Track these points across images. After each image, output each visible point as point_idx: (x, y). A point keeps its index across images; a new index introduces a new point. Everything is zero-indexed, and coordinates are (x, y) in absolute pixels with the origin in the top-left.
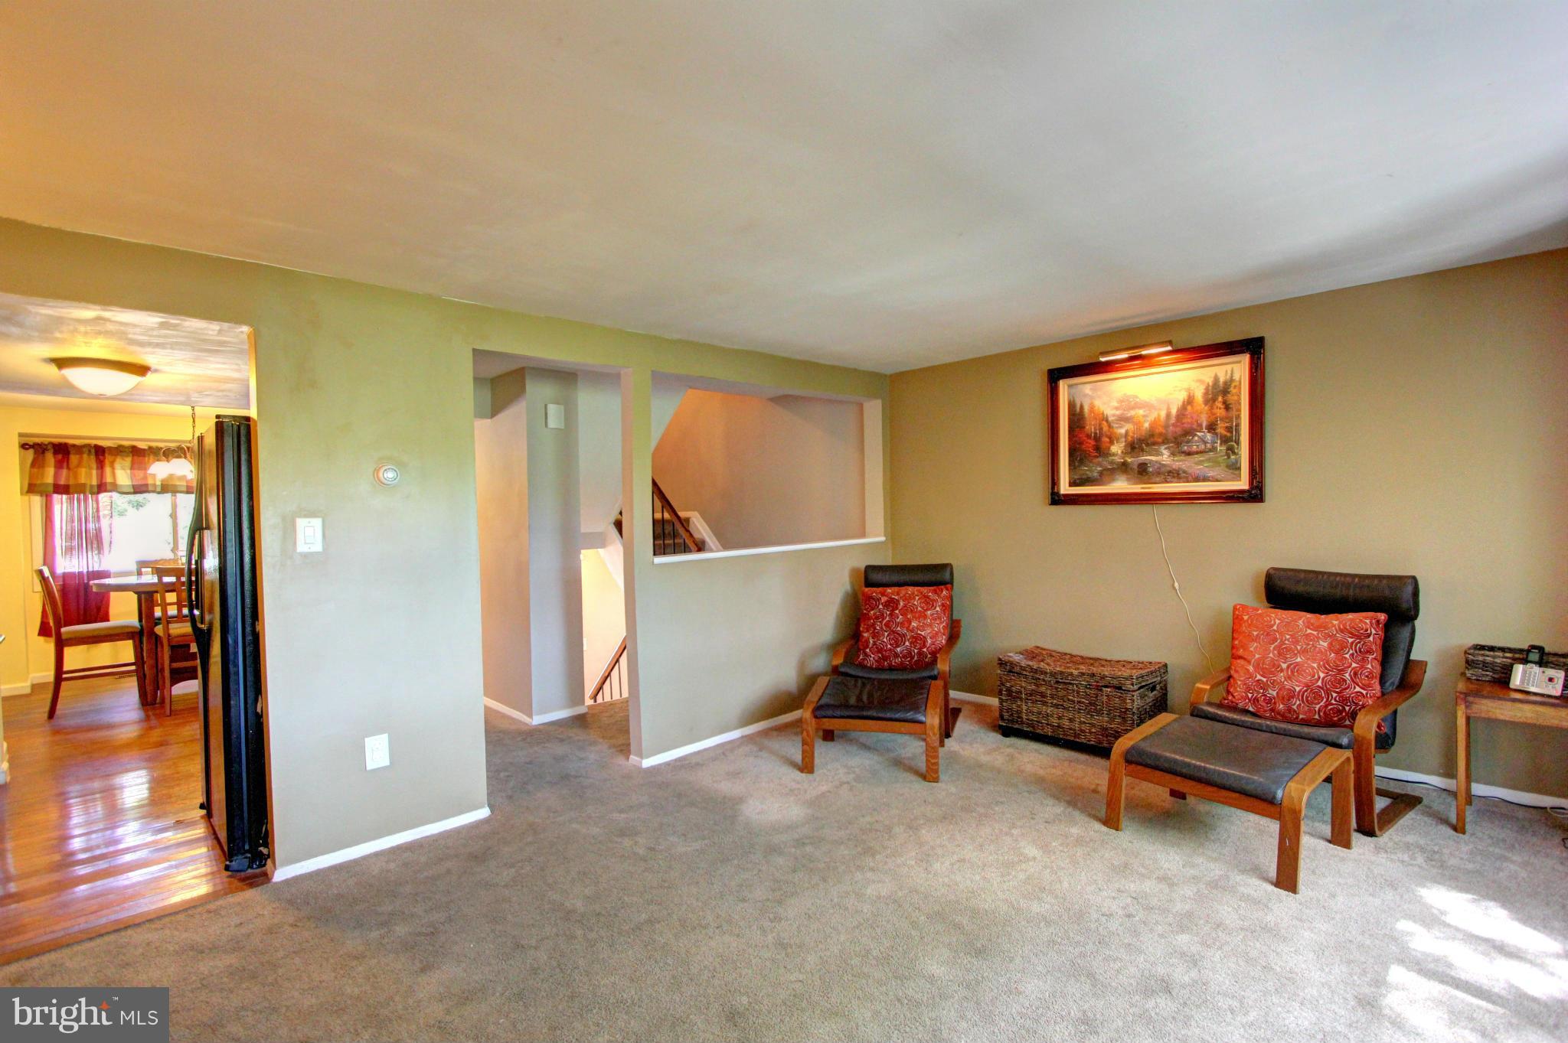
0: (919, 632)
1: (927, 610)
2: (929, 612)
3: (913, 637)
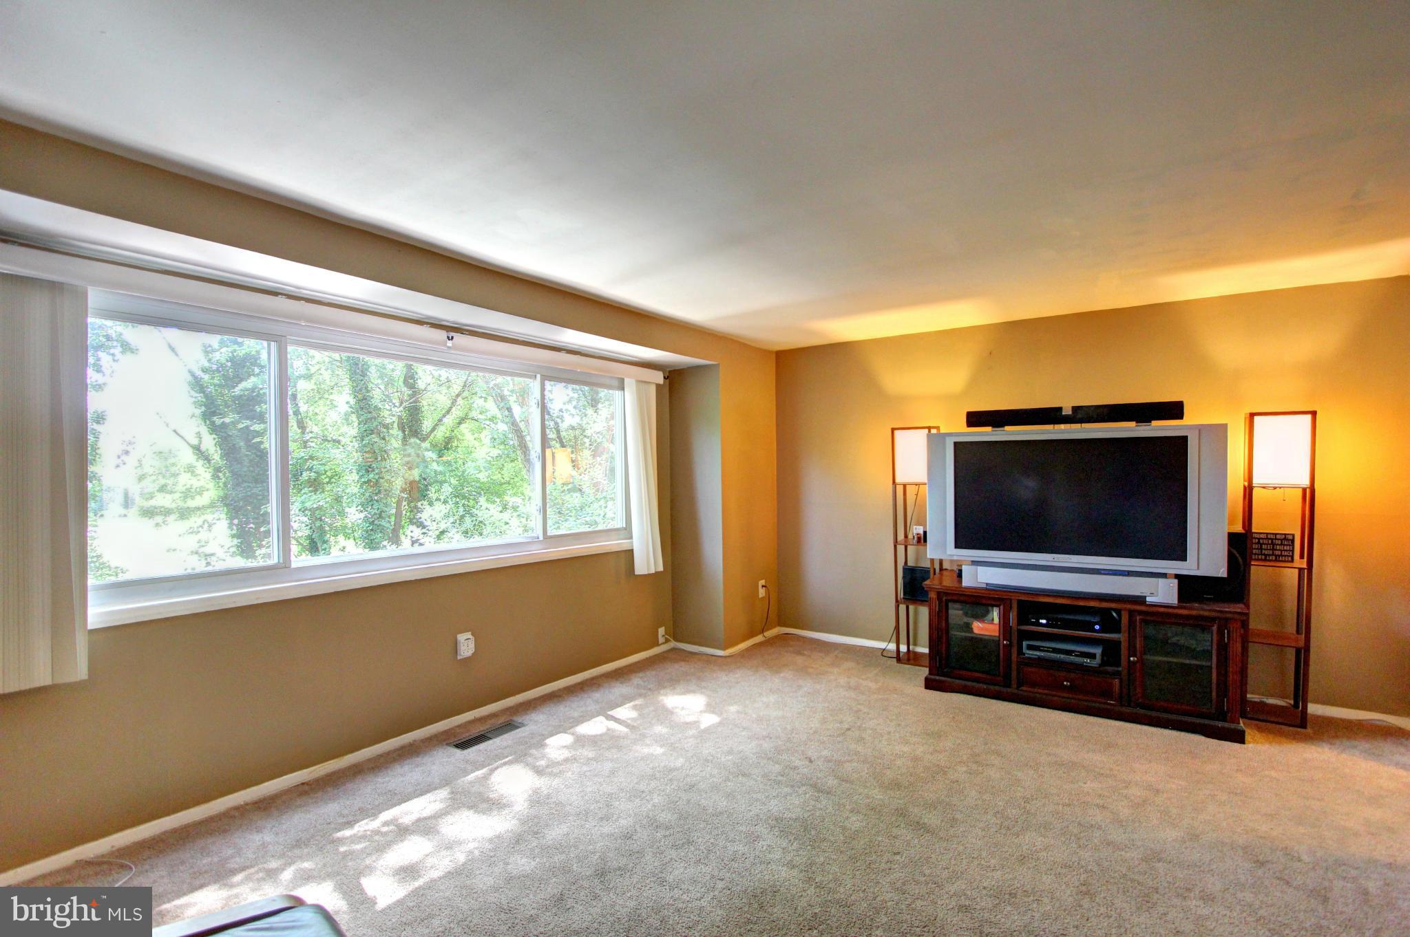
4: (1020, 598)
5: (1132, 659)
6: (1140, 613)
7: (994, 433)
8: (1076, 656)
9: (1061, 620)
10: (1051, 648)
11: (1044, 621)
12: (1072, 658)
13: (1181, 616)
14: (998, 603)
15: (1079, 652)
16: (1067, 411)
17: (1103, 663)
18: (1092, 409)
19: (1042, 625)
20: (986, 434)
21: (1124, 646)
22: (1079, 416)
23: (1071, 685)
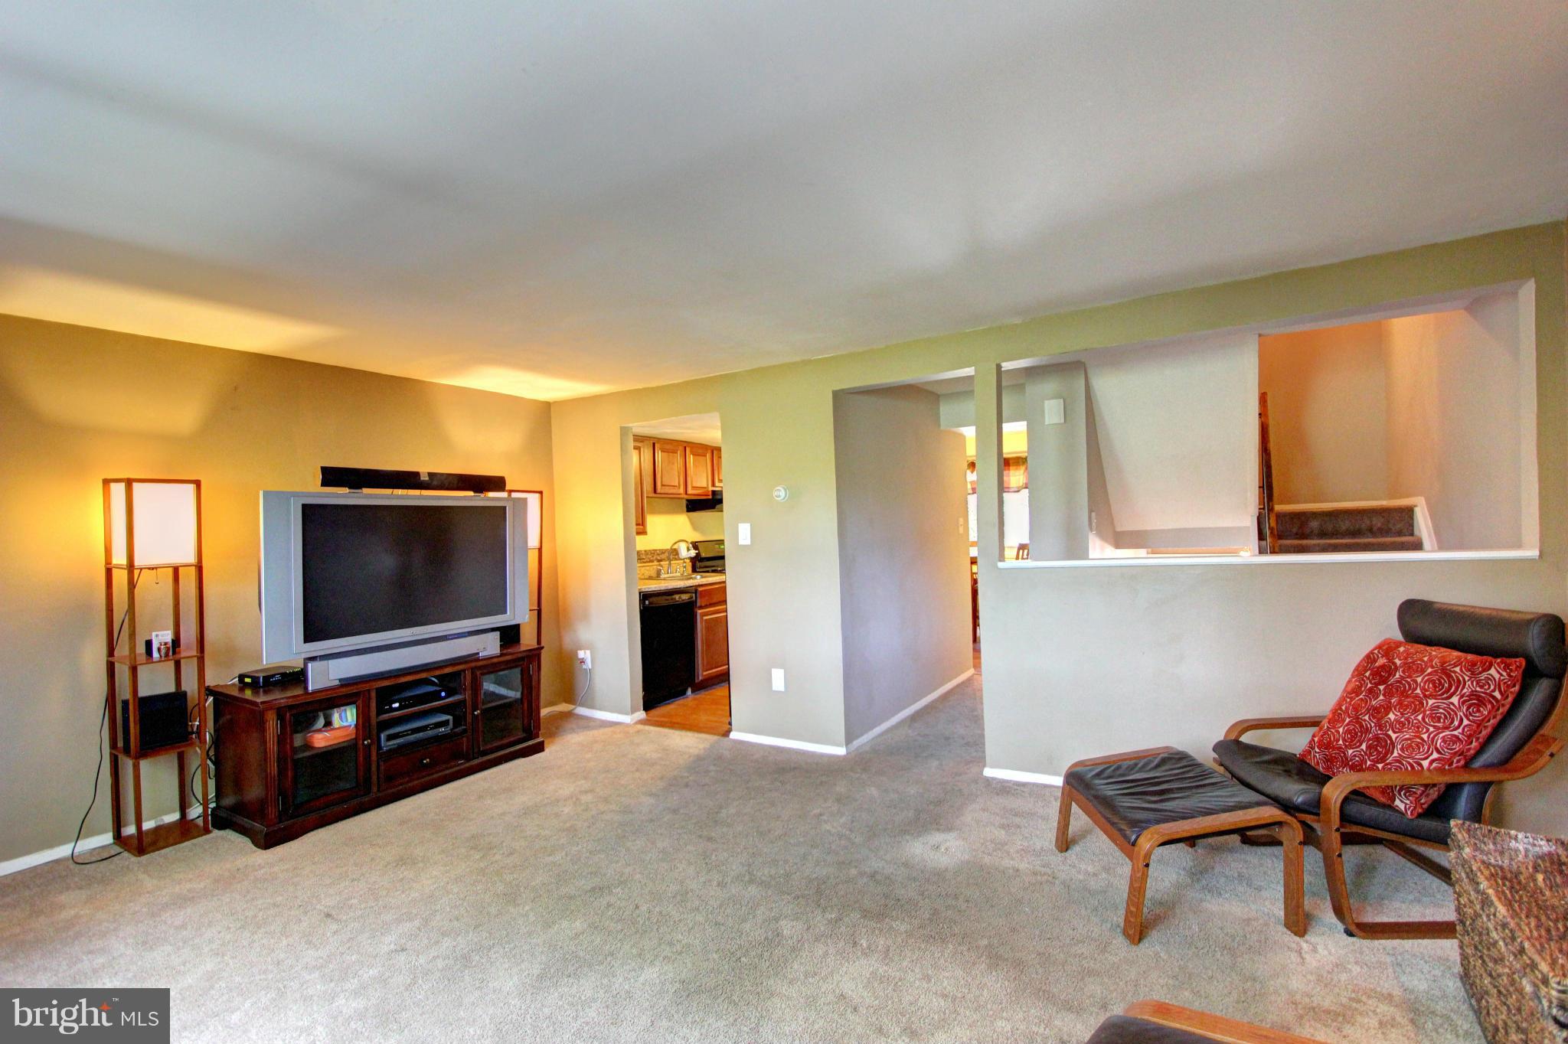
0: (1390, 733)
1: (1431, 696)
2: (1431, 702)
3: (1377, 738)
4: (377, 686)
5: (476, 713)
6: (479, 668)
7: (353, 495)
8: (431, 729)
9: (411, 698)
10: (409, 730)
11: (396, 705)
12: (430, 733)
13: (507, 662)
14: (354, 699)
15: (432, 724)
16: (424, 478)
17: (455, 726)
18: (445, 476)
19: (396, 709)
20: (341, 496)
21: (469, 703)
22: (435, 483)
23: (431, 760)
